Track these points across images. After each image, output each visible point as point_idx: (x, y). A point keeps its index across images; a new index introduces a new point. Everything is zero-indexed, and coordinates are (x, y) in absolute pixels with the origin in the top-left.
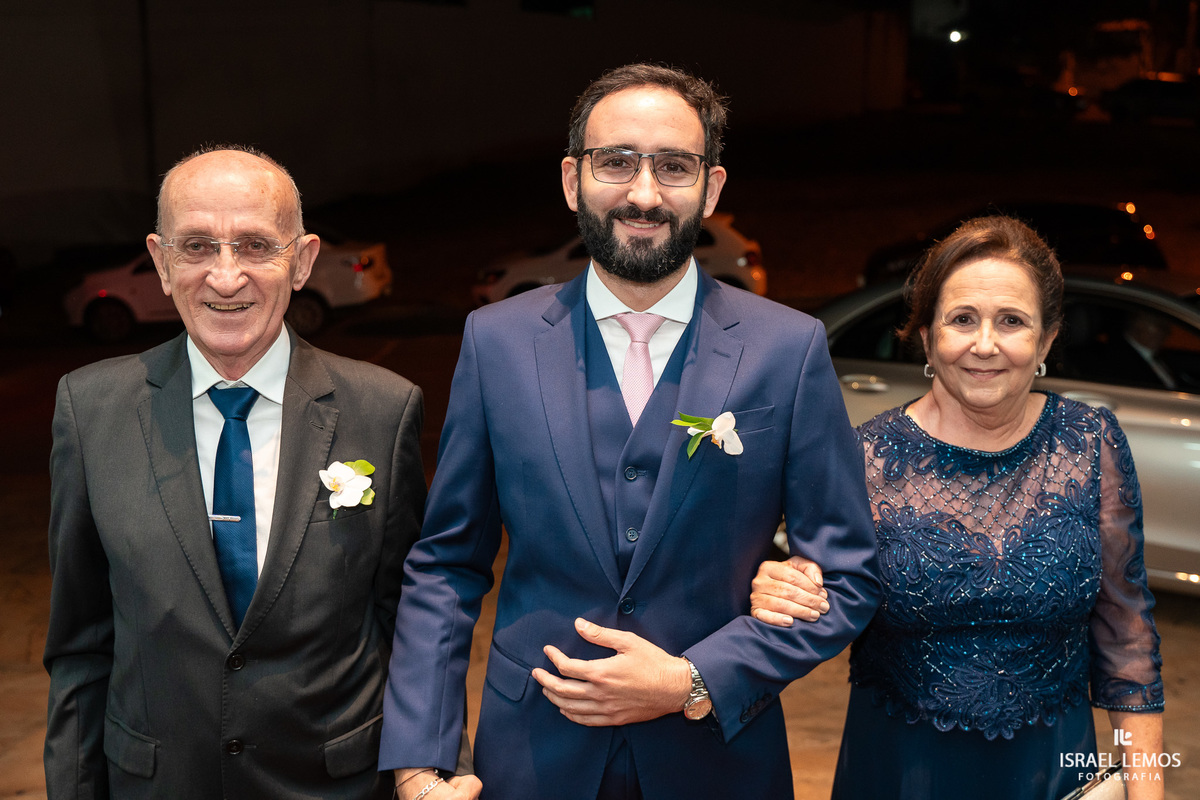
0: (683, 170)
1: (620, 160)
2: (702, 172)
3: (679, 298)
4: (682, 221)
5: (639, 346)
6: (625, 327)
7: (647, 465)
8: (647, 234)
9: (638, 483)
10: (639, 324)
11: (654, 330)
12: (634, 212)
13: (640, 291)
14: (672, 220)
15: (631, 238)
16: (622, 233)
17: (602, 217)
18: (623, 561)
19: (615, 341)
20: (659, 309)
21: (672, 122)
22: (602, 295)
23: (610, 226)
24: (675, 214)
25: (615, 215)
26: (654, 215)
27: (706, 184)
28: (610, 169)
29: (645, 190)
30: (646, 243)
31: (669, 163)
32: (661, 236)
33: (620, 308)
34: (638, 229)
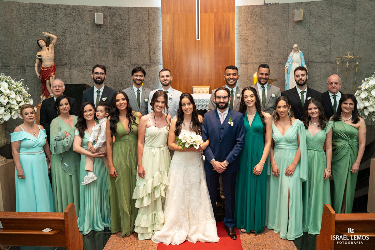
0: (226, 98)
1: (219, 97)
5: (222, 116)
7: (223, 129)
9: (222, 130)
10: (222, 114)
11: (224, 115)
13: (222, 111)
14: (225, 103)
16: (220, 105)
18: (220, 138)
19: (220, 116)
20: (224, 112)
21: (224, 93)
25: (219, 103)
26: (223, 103)
27: (229, 99)
29: (222, 100)
30: (222, 105)
31: (224, 97)
32: (224, 105)
33: (220, 113)
34: (222, 104)
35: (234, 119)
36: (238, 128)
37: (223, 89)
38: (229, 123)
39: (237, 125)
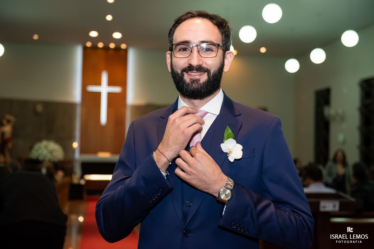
0: (212, 50)
2: (221, 51)
4: (212, 71)
8: (197, 77)
12: (190, 68)
14: (207, 71)
15: (191, 79)
16: (187, 78)
17: (179, 71)
23: (183, 75)
24: (209, 68)
25: (184, 70)
26: (200, 69)
27: (224, 57)
28: (181, 52)
29: (195, 59)
30: (198, 81)
32: (204, 78)
34: (195, 75)
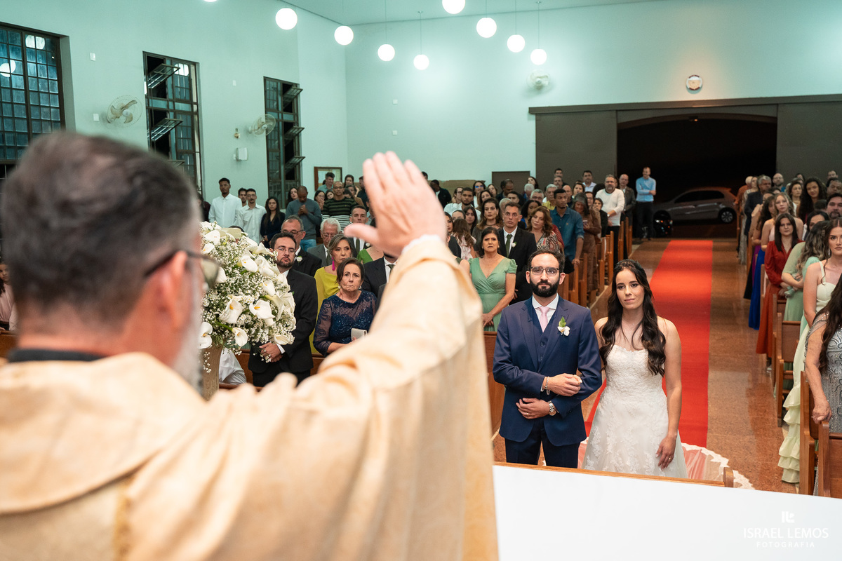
0: (554, 272)
1: (539, 270)
2: (558, 273)
3: (554, 303)
4: (553, 284)
5: (544, 314)
6: (541, 310)
7: (545, 341)
9: (543, 346)
10: (544, 309)
11: (548, 311)
12: (543, 282)
13: (544, 299)
14: (550, 284)
15: (542, 288)
16: (540, 287)
18: (539, 364)
19: (538, 313)
20: (549, 306)
21: (551, 262)
22: (536, 303)
23: (538, 286)
24: (551, 282)
25: (539, 284)
26: (547, 283)
27: (560, 276)
28: (537, 272)
29: (544, 276)
30: (545, 287)
31: (551, 270)
32: (548, 287)
33: (539, 305)
35: (570, 320)
36: (579, 342)
37: (549, 252)
38: (560, 328)
39: (577, 334)
